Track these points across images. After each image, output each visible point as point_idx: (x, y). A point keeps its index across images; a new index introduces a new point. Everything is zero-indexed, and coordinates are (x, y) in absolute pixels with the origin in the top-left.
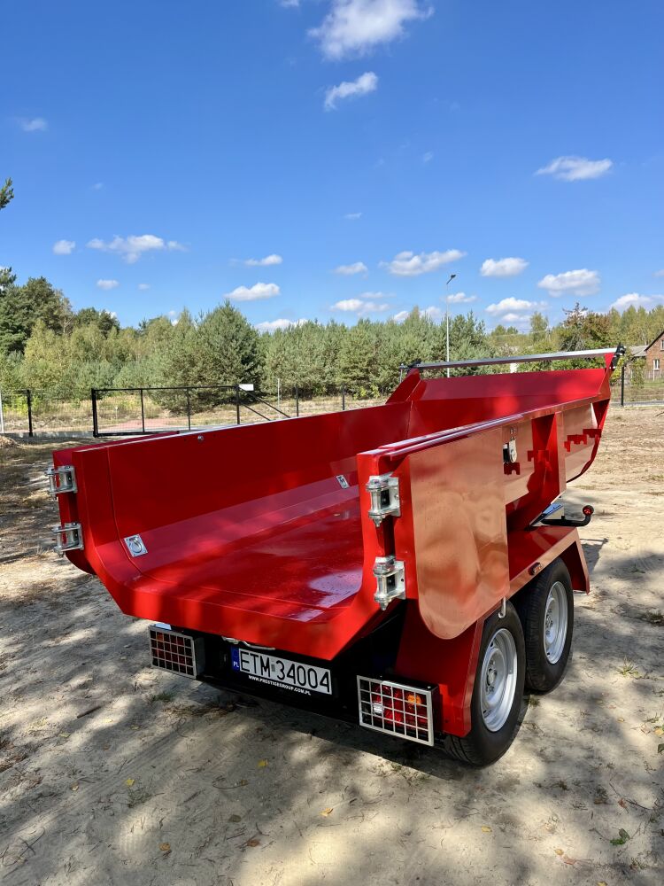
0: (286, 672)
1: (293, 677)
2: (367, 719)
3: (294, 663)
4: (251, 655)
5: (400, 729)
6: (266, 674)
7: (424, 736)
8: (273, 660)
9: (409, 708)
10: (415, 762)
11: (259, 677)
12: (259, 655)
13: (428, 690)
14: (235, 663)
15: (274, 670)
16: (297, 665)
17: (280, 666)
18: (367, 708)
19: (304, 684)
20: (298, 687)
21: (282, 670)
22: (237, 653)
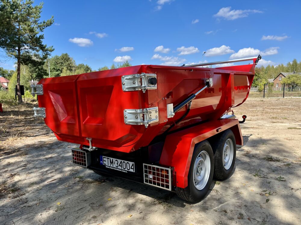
0: (119, 164)
1: (121, 166)
2: (147, 181)
3: (122, 160)
4: (107, 158)
5: (159, 184)
6: (112, 165)
7: (167, 187)
8: (114, 160)
9: (162, 176)
10: (168, 201)
11: (109, 167)
12: (110, 158)
13: (170, 168)
14: (101, 162)
15: (114, 164)
16: (123, 161)
17: (116, 162)
18: (146, 176)
19: (125, 169)
20: (123, 170)
21: (117, 164)
22: (102, 158)
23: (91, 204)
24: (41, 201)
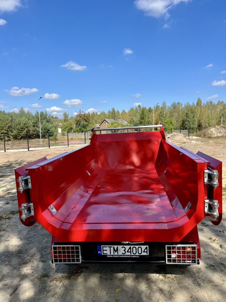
0: (126, 250)
1: (131, 252)
2: (169, 261)
4: (108, 247)
5: (184, 261)
6: (116, 254)
8: (120, 247)
9: (188, 253)
11: (113, 255)
12: (113, 246)
13: (195, 244)
14: (99, 252)
15: (120, 251)
16: (132, 247)
18: (170, 256)
19: (135, 254)
20: (133, 255)
21: (124, 250)
22: (100, 248)
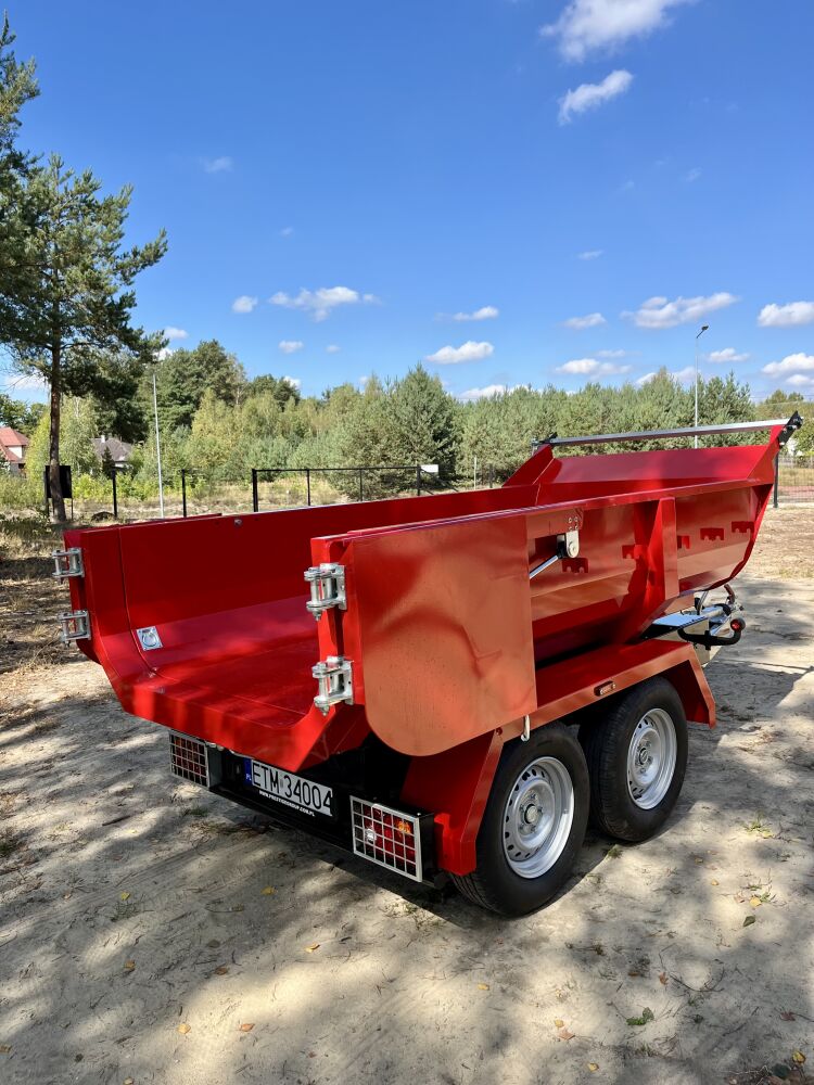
0: (293, 788)
1: (299, 795)
2: (360, 848)
3: (300, 779)
4: (262, 767)
5: (390, 861)
6: (275, 790)
7: (412, 870)
8: (281, 774)
9: (398, 836)
10: (436, 906)
11: (269, 793)
12: (269, 767)
13: (417, 816)
14: (248, 776)
15: (282, 786)
16: (303, 781)
17: (286, 782)
18: (360, 834)
19: (308, 804)
20: (304, 807)
21: (289, 786)
22: (250, 765)
23: (214, 902)
24: (76, 885)
